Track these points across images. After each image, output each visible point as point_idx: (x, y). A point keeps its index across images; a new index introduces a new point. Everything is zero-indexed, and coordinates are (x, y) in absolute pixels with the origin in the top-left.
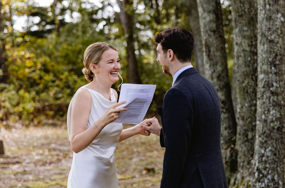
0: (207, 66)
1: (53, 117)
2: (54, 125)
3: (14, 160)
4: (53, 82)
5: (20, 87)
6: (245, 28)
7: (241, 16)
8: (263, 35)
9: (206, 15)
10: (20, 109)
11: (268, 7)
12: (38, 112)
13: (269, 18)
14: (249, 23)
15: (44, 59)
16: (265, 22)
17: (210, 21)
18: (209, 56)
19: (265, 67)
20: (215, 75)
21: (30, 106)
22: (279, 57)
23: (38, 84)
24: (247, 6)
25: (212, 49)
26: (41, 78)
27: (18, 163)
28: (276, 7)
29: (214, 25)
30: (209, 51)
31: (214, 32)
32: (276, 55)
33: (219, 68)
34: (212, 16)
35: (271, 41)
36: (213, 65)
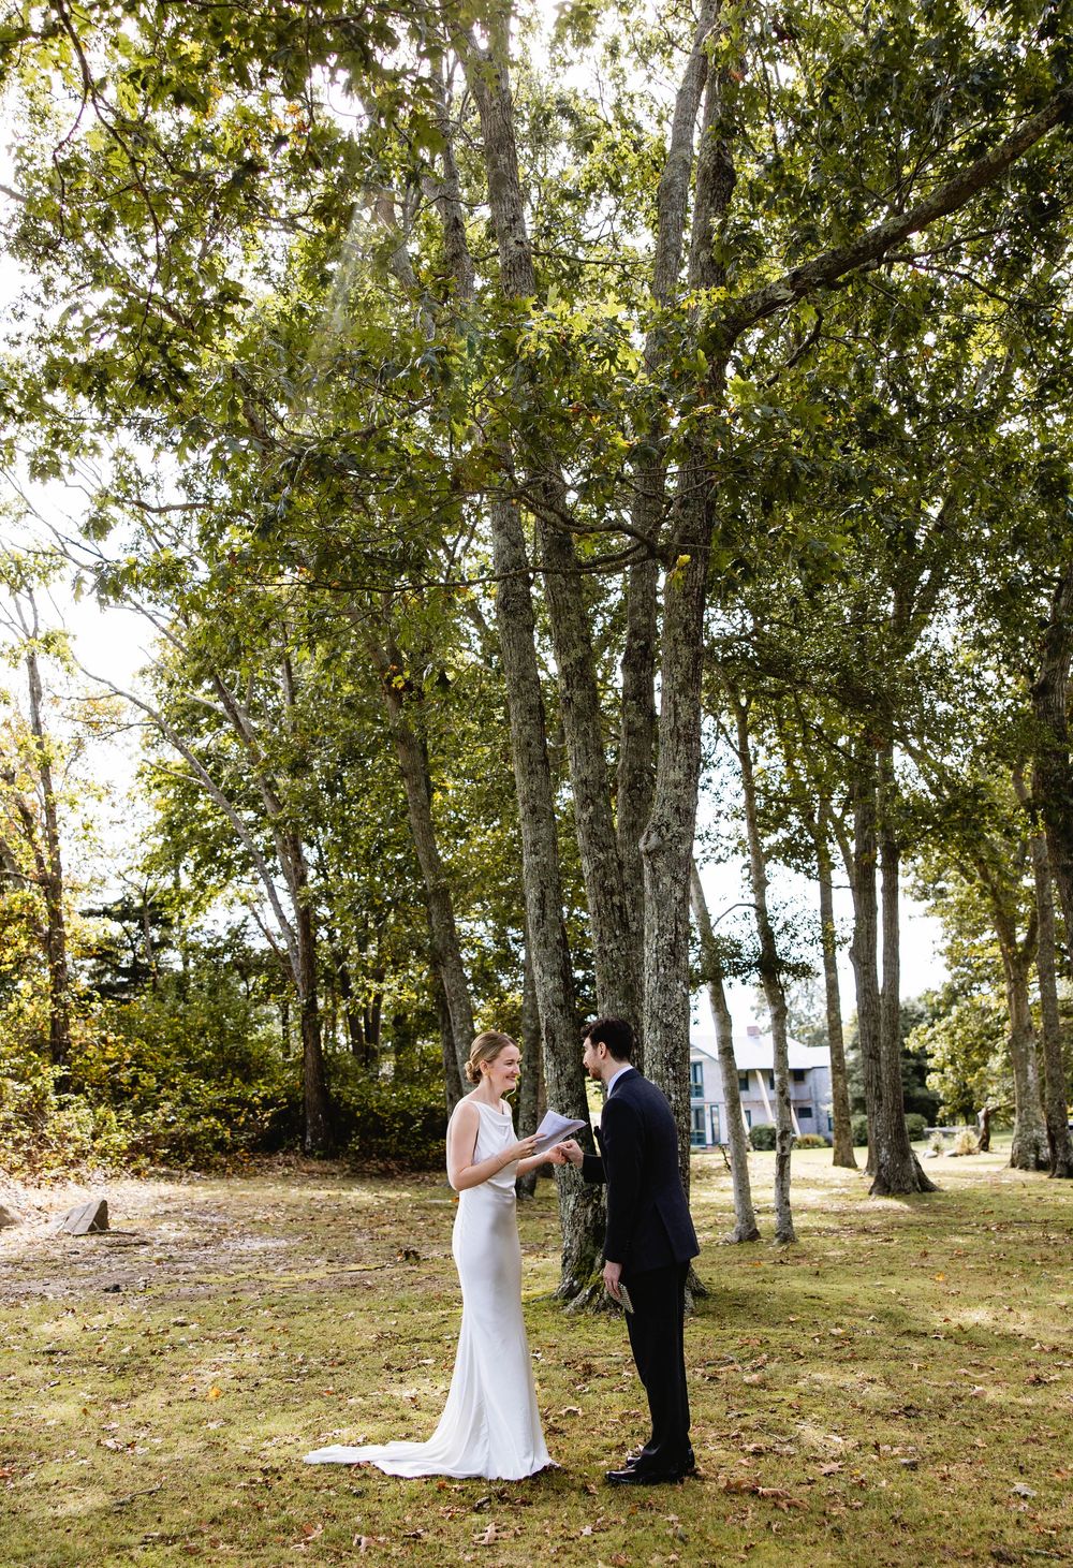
0: (550, 1065)
1: (164, 1161)
2: (169, 1177)
3: (134, 1239)
4: (158, 1090)
5: (100, 1101)
6: (620, 1003)
7: (612, 983)
8: (654, 1015)
9: (546, 978)
10: (99, 1144)
11: (662, 970)
12: (135, 1149)
13: (664, 989)
14: (626, 994)
15: (138, 1043)
16: (657, 995)
17: (555, 990)
18: (552, 1048)
19: (657, 1068)
20: (563, 1080)
21: (120, 1139)
22: (680, 1052)
23: (130, 1096)
24: (622, 967)
25: (558, 1037)
26: (135, 1081)
27: (145, 1243)
28: (676, 970)
29: (560, 997)
30: (554, 1039)
31: (561, 1007)
32: (676, 1048)
33: (570, 1069)
34: (557, 982)
35: (667, 1026)
36: (561, 1063)
